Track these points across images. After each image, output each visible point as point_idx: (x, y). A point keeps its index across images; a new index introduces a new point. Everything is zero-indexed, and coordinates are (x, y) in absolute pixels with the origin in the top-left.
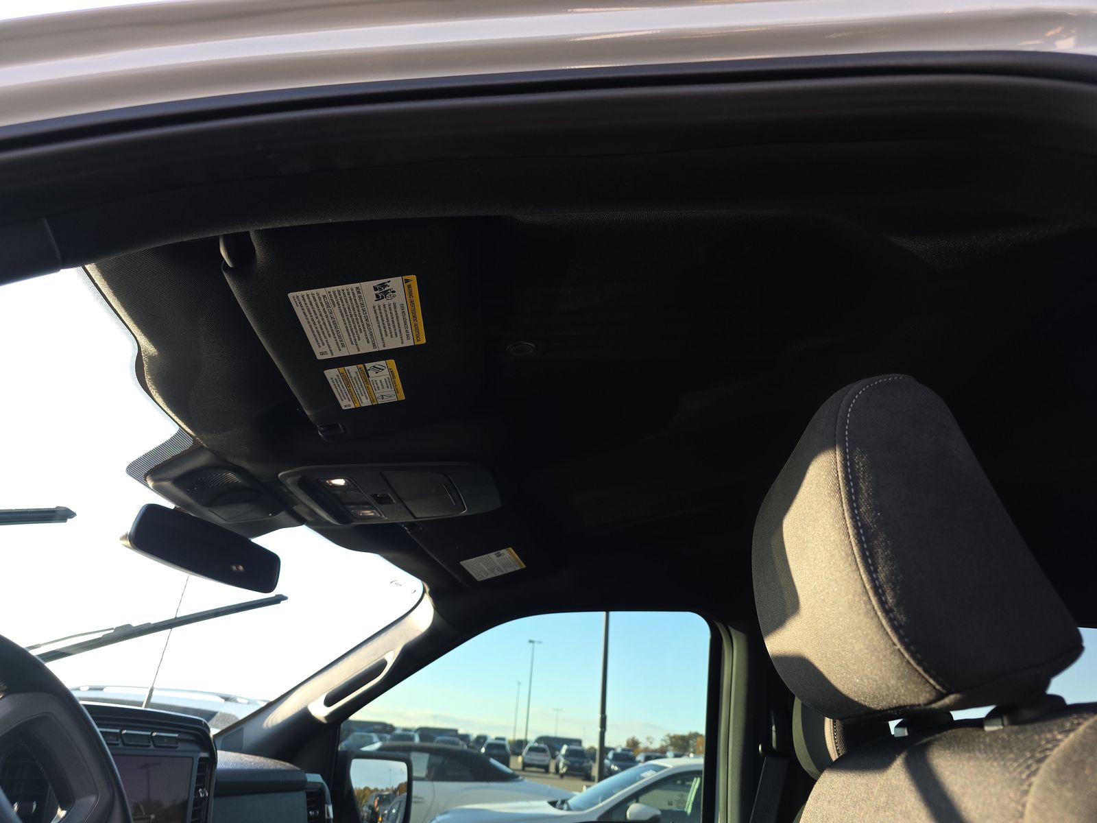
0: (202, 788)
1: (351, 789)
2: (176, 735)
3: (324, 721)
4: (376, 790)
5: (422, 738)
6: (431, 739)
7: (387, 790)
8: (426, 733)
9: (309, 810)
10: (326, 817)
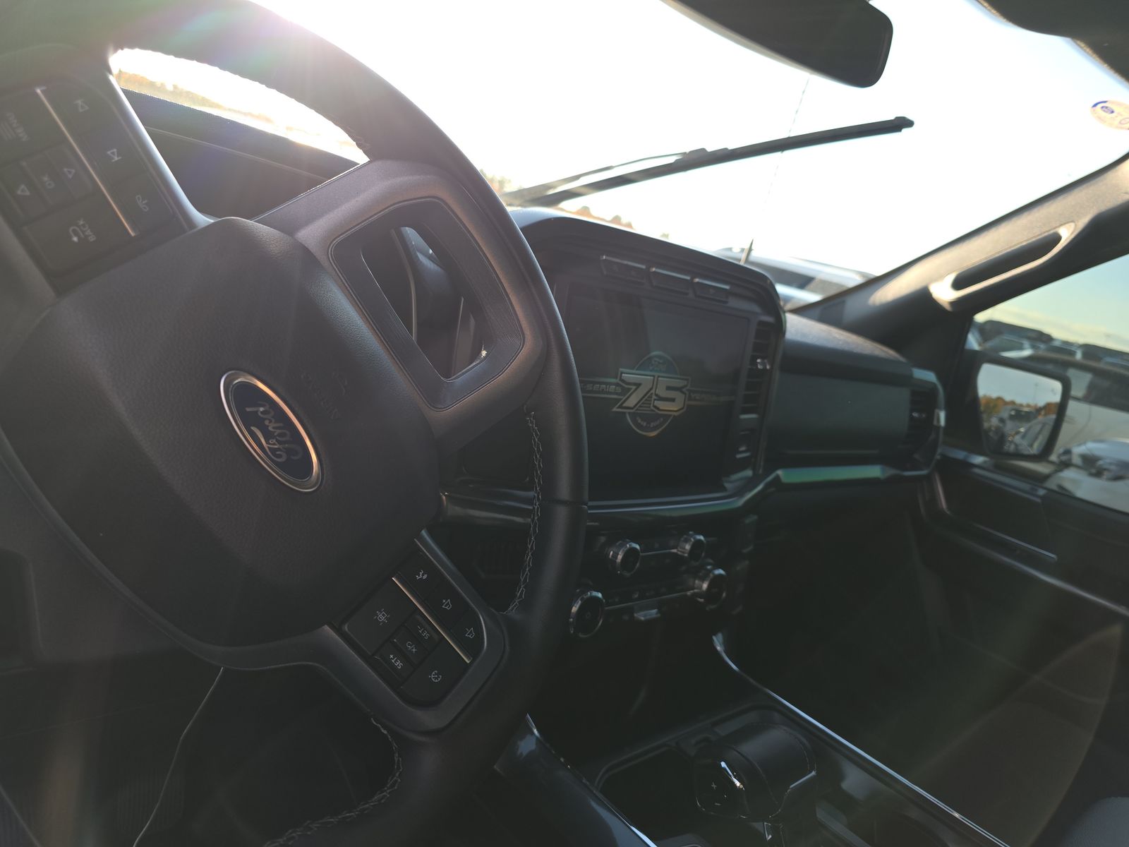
0: (762, 358)
1: (975, 398)
2: (727, 287)
3: (948, 307)
4: (1013, 403)
5: (1085, 355)
6: (1099, 359)
7: (1028, 406)
8: (1092, 351)
9: (912, 410)
10: (935, 423)
